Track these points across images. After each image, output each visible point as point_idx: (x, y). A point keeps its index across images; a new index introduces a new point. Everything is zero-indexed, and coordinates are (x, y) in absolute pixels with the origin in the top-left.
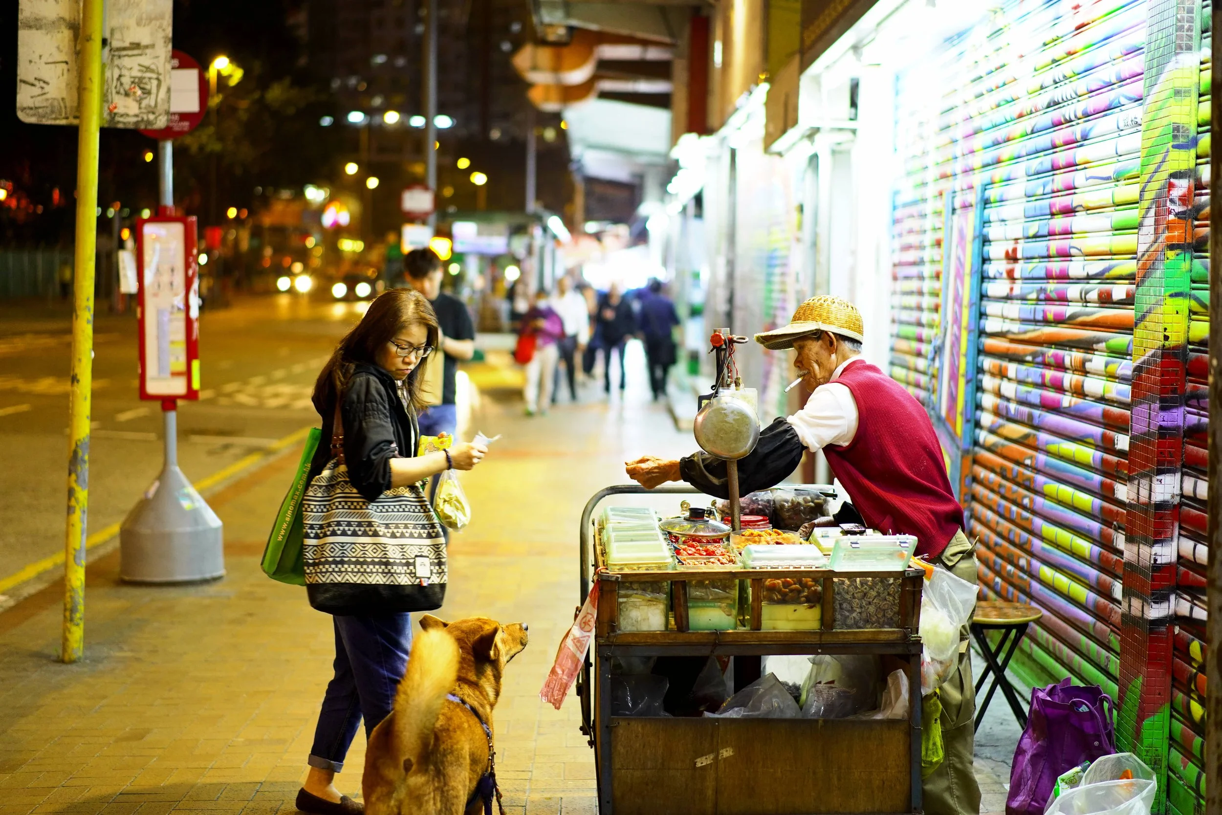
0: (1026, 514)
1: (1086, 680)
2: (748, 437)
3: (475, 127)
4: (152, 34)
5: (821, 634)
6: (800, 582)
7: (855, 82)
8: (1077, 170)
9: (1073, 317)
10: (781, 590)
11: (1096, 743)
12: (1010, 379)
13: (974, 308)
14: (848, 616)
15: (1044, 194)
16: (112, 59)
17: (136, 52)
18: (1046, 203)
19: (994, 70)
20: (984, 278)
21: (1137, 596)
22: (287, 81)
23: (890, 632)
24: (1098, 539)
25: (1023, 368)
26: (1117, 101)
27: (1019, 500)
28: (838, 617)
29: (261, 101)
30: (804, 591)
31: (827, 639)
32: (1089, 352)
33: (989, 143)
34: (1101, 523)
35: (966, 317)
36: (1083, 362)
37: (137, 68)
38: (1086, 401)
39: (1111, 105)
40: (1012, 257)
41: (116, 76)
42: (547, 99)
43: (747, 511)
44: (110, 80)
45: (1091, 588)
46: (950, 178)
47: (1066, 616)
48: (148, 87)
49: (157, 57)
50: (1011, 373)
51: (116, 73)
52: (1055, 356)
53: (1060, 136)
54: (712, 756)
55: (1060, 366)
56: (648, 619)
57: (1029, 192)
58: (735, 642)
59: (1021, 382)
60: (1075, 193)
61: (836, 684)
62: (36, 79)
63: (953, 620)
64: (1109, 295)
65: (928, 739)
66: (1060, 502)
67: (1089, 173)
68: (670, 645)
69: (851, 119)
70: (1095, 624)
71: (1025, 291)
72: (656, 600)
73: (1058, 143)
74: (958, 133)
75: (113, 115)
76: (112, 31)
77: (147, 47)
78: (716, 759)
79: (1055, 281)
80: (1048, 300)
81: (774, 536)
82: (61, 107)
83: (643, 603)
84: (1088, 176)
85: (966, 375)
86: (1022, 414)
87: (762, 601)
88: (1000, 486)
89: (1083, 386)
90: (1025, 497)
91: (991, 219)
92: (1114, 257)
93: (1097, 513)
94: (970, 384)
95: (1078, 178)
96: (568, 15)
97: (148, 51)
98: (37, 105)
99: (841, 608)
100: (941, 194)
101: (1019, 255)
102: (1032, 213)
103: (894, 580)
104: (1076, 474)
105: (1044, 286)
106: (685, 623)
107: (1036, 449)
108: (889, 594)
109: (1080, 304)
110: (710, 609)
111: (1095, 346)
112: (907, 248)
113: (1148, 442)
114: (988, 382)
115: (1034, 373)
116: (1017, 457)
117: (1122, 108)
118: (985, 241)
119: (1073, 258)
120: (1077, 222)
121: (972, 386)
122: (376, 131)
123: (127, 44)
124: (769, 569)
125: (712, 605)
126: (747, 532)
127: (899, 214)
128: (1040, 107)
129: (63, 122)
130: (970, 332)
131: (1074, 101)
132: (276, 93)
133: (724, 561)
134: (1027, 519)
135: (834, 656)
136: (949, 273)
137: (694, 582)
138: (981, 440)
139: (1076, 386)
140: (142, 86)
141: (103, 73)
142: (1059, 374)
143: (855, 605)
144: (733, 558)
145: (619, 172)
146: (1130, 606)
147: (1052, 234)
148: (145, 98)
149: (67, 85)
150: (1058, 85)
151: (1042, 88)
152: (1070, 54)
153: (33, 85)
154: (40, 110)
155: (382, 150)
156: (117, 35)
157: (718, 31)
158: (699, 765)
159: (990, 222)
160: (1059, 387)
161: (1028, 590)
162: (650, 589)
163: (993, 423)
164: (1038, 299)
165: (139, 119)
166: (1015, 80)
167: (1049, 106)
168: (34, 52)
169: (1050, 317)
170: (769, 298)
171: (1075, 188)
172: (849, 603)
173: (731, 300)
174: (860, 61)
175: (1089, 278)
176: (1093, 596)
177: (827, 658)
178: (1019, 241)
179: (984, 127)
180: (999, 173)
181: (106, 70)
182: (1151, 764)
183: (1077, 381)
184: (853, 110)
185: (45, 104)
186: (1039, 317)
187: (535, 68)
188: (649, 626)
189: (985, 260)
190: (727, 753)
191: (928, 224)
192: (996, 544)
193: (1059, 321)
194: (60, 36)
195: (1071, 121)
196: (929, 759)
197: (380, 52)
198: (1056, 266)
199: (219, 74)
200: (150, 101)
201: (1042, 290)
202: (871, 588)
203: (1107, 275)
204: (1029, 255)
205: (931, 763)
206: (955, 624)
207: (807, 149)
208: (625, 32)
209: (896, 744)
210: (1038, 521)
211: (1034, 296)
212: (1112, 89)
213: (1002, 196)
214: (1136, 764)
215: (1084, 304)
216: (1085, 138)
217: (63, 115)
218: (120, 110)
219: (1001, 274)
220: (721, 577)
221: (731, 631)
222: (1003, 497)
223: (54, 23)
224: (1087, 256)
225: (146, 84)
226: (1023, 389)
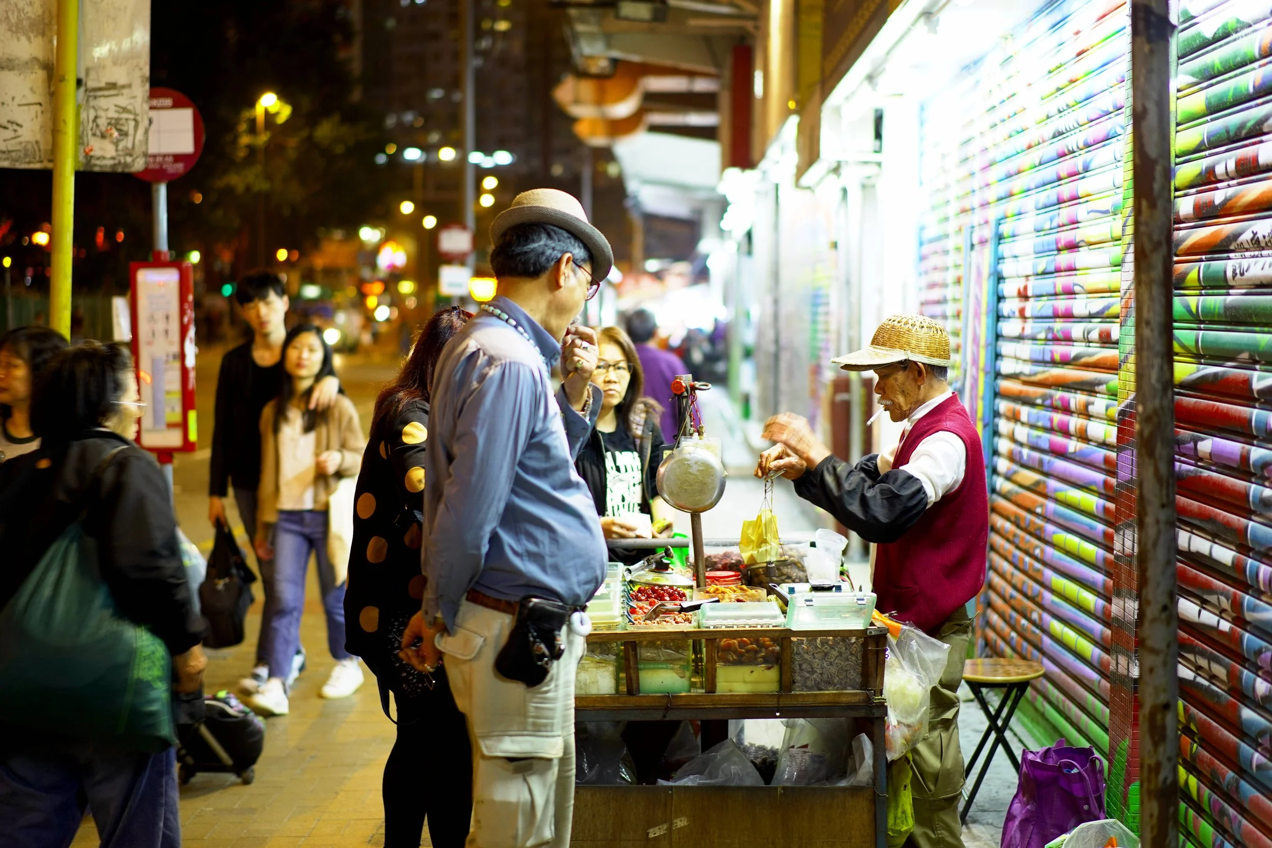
0: (1038, 565)
1: (1092, 740)
2: (714, 489)
3: (536, 163)
4: (128, 74)
5: (779, 697)
6: (757, 642)
7: (879, 113)
8: (1080, 203)
9: (1077, 358)
10: (737, 650)
11: (1086, 807)
12: (1023, 424)
13: (990, 348)
14: (808, 678)
15: (1051, 229)
16: (87, 101)
17: (112, 92)
18: (1052, 238)
19: (1005, 99)
20: (999, 317)
21: (1123, 654)
22: (336, 118)
23: (852, 694)
24: (1102, 591)
25: (1034, 411)
26: (1113, 131)
27: (1031, 551)
28: (798, 678)
29: (310, 139)
30: (761, 652)
31: (785, 702)
32: (1092, 394)
33: (1002, 175)
34: (1105, 575)
35: (983, 357)
36: (1087, 405)
37: (113, 108)
38: (1090, 446)
39: (1108, 135)
40: (1023, 296)
41: (92, 117)
42: (593, 133)
43: (720, 566)
44: (85, 121)
45: (1096, 643)
46: (969, 212)
47: (1074, 672)
48: (125, 128)
49: (134, 97)
50: (1024, 418)
51: (92, 114)
52: (1062, 399)
53: (1065, 167)
54: (665, 826)
55: (1066, 409)
56: (597, 682)
57: (1039, 227)
58: (690, 705)
59: (1033, 426)
60: (1078, 228)
61: (809, 749)
62: (8, 122)
63: (922, 681)
64: (1108, 335)
65: (897, 807)
66: (1068, 553)
67: (1091, 206)
68: (618, 709)
69: (876, 152)
70: (1100, 681)
71: (1035, 331)
72: (605, 661)
73: (1063, 174)
74: (976, 165)
75: (88, 157)
76: (88, 71)
77: (123, 87)
78: (670, 829)
79: (1062, 320)
80: (1056, 339)
81: (739, 593)
82: (35, 151)
83: (592, 665)
84: (1089, 210)
85: (983, 419)
86: (1033, 460)
87: (716, 662)
88: (1015, 535)
89: (1086, 431)
90: (1037, 547)
91: (1005, 256)
92: (1113, 294)
93: (1100, 564)
94: (987, 428)
95: (1080, 211)
96: (609, 46)
97: (125, 91)
98: (10, 148)
99: (801, 669)
100: (960, 230)
101: (1030, 293)
102: (1040, 249)
103: (857, 639)
104: (1081, 523)
105: (1051, 325)
106: (635, 685)
107: (1046, 496)
108: (851, 654)
109: (1084, 344)
110: (662, 671)
111: (1097, 389)
112: (932, 286)
113: (1130, 490)
114: (1004, 426)
115: (1043, 416)
116: (1028, 504)
117: (1118, 138)
118: (1000, 278)
119: (1077, 296)
120: (1080, 258)
121: (990, 430)
122: (431, 168)
123: (102, 84)
124: (723, 628)
125: (665, 666)
126: (712, 588)
127: (926, 249)
128: (1046, 137)
129: (38, 166)
130: (987, 373)
131: (1077, 130)
132: (325, 130)
133: (679, 620)
134: (1038, 571)
135: (809, 719)
136: (967, 311)
137: (645, 643)
138: (998, 487)
139: (1081, 430)
140: (119, 127)
141: (78, 114)
142: (1065, 418)
143: (815, 665)
144: (690, 617)
145: (677, 207)
146: (1117, 663)
147: (1058, 270)
148: (122, 140)
149: (42, 127)
150: (1062, 114)
151: (1048, 117)
152: (1072, 82)
153: (5, 128)
154: (14, 154)
155: (440, 187)
156: (92, 75)
157: (759, 61)
158: (651, 835)
159: (1003, 258)
160: (1065, 431)
161: (1040, 646)
162: (599, 650)
163: (1009, 469)
164: (1046, 339)
165: (117, 161)
166: (1025, 109)
167: (1054, 137)
168: (6, 94)
169: (1057, 357)
170: (814, 339)
171: (1078, 222)
172: (809, 664)
173: (777, 341)
174: (875, 90)
175: (1091, 316)
176: (1098, 651)
177: (801, 721)
178: (1030, 278)
179: (998, 159)
180: (1011, 206)
181: (82, 111)
182: (1138, 831)
183: (1082, 425)
184: (878, 143)
185: (18, 148)
186: (1048, 358)
187: (577, 101)
188: (598, 689)
189: (1000, 298)
190: (681, 823)
191: (951, 260)
192: (1012, 597)
193: (1065, 362)
194: (33, 76)
195: (1074, 152)
196: (898, 828)
197: (436, 86)
198: (1062, 304)
199: (267, 112)
200: (127, 143)
201: (1050, 329)
202: (832, 648)
203: (1107, 313)
204: (1038, 293)
205: (900, 832)
206: (924, 685)
207: (834, 184)
208: (668, 62)
209: (860, 811)
210: (1048, 573)
211: (1042, 336)
212: (1110, 118)
213: (1014, 231)
214: (1121, 831)
215: (1087, 344)
216: (1086, 170)
217: (38, 158)
218: (97, 153)
219: (1014, 313)
220: (673, 636)
221: (684, 694)
222: (1018, 547)
223: (26, 63)
224: (1089, 293)
225: (122, 125)
226: (1035, 433)
